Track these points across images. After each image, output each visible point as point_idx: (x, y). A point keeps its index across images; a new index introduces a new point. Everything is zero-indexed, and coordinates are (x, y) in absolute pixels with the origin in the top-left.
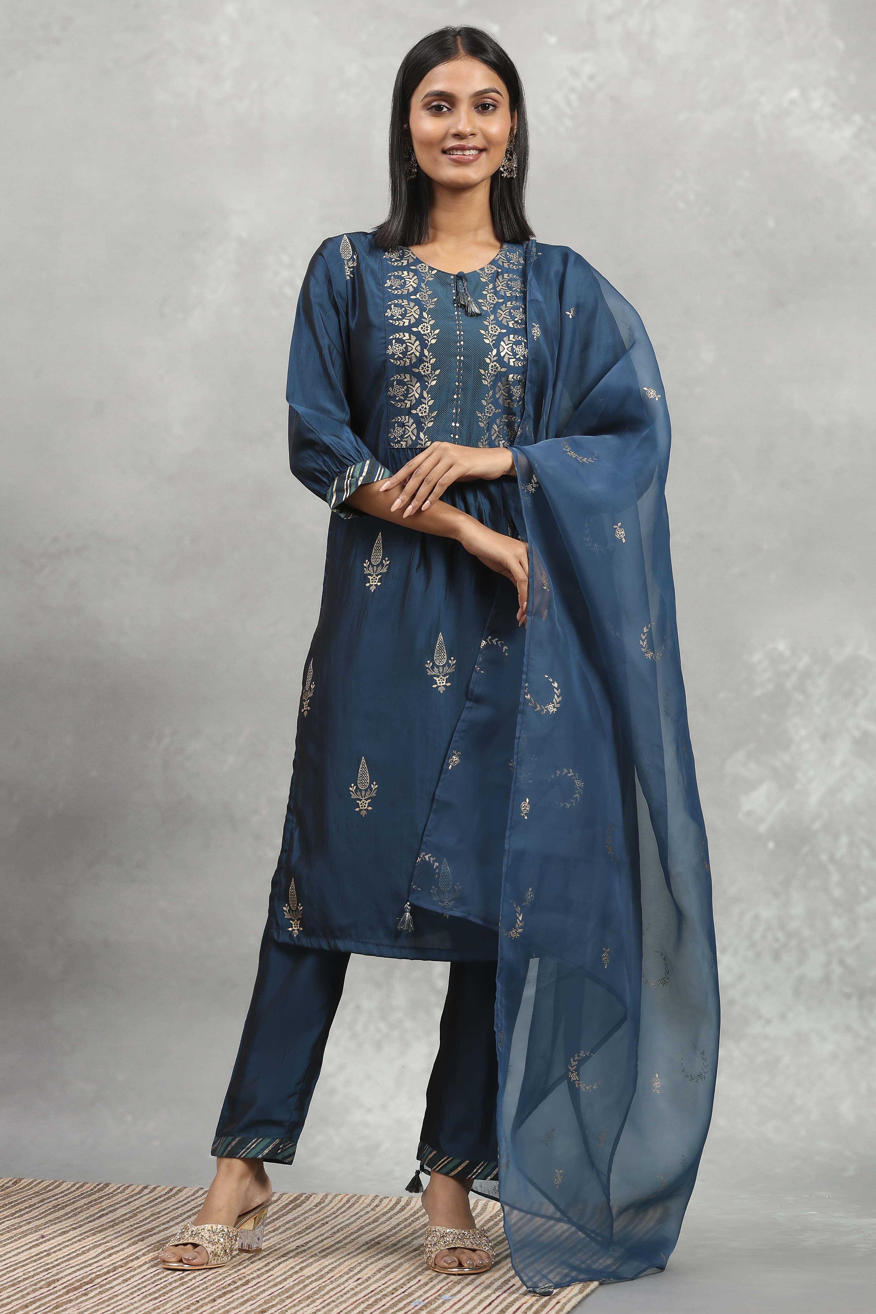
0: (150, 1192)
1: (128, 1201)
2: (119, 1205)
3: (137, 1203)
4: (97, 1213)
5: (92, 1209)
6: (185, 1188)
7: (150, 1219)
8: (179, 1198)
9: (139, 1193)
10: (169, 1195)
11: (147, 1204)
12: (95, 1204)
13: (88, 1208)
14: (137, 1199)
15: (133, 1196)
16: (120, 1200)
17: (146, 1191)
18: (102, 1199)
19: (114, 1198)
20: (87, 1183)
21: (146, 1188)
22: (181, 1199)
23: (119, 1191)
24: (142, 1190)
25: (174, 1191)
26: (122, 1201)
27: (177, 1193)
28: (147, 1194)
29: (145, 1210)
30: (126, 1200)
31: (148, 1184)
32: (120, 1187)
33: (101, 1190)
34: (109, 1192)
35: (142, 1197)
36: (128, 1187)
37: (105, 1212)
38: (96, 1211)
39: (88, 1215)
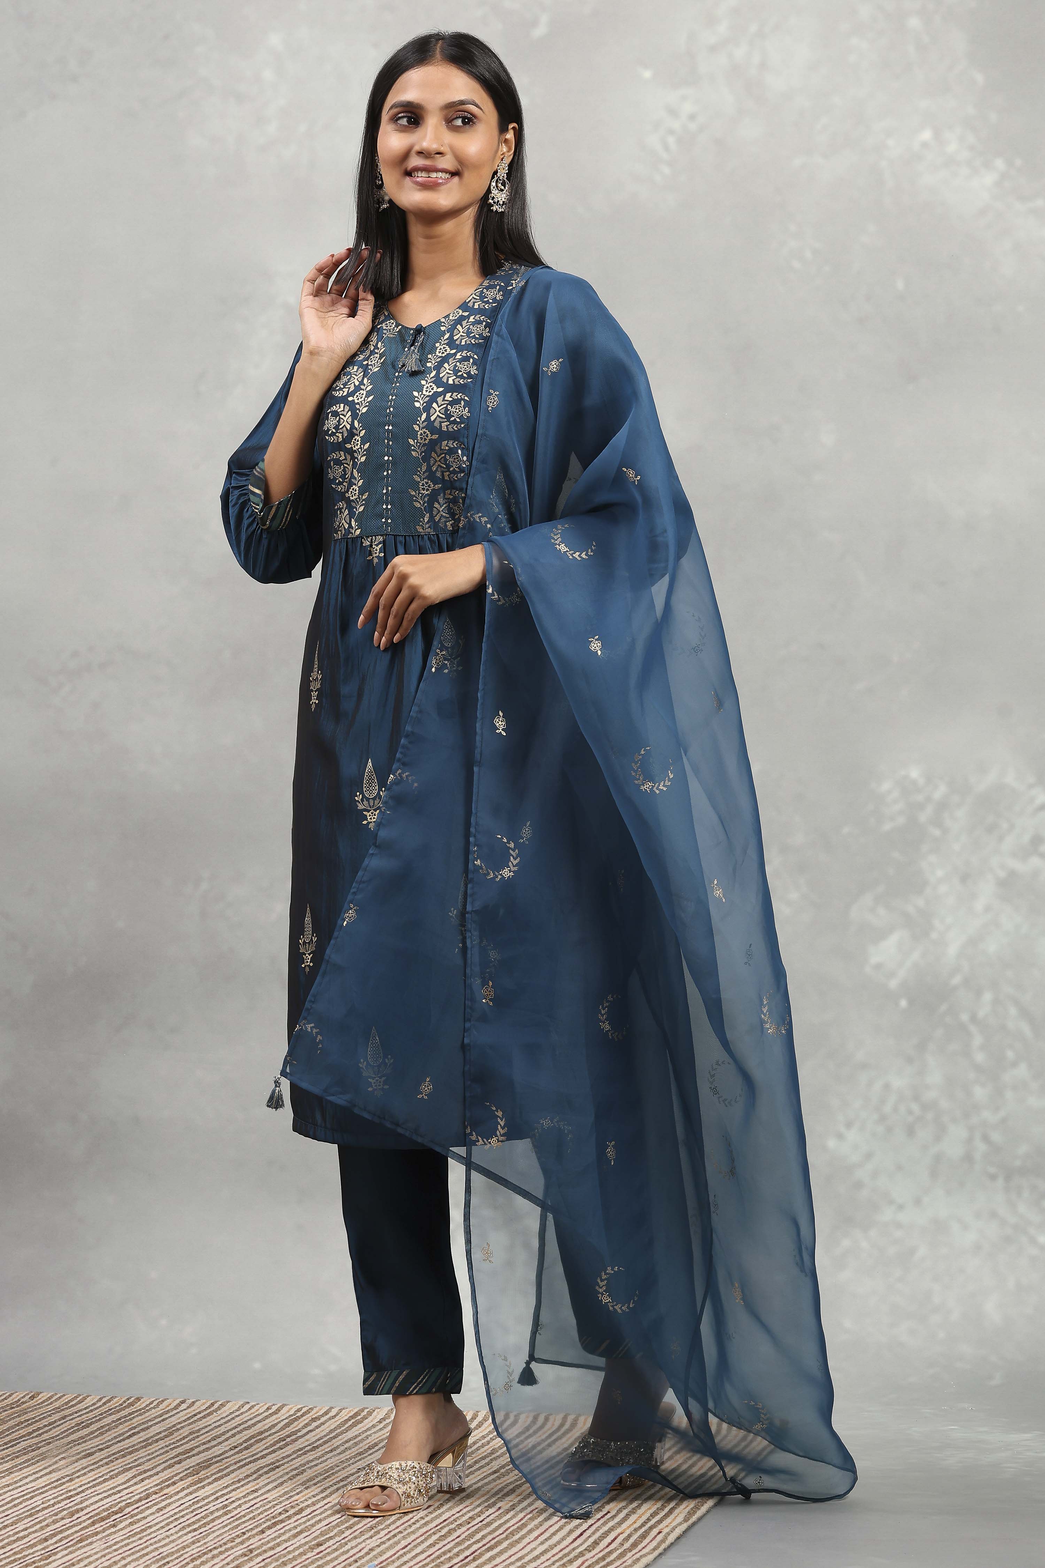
0: (188, 1407)
1: (162, 1417)
2: (152, 1423)
3: (174, 1420)
4: (127, 1432)
5: (121, 1427)
6: (228, 1402)
7: (188, 1439)
8: (221, 1413)
9: (176, 1408)
10: (210, 1410)
11: (184, 1421)
12: (125, 1422)
13: (117, 1426)
14: (174, 1415)
15: (168, 1412)
16: (153, 1416)
17: (184, 1406)
18: (133, 1416)
19: (147, 1414)
20: (116, 1397)
21: (183, 1402)
22: (224, 1415)
23: (152, 1406)
24: (179, 1405)
25: (216, 1406)
26: (155, 1418)
27: (219, 1408)
28: (185, 1410)
29: (182, 1427)
30: (161, 1417)
31: (185, 1398)
32: (153, 1401)
33: (131, 1404)
34: (141, 1407)
35: (178, 1413)
36: (163, 1401)
37: (136, 1430)
38: (126, 1429)
39: (118, 1433)
